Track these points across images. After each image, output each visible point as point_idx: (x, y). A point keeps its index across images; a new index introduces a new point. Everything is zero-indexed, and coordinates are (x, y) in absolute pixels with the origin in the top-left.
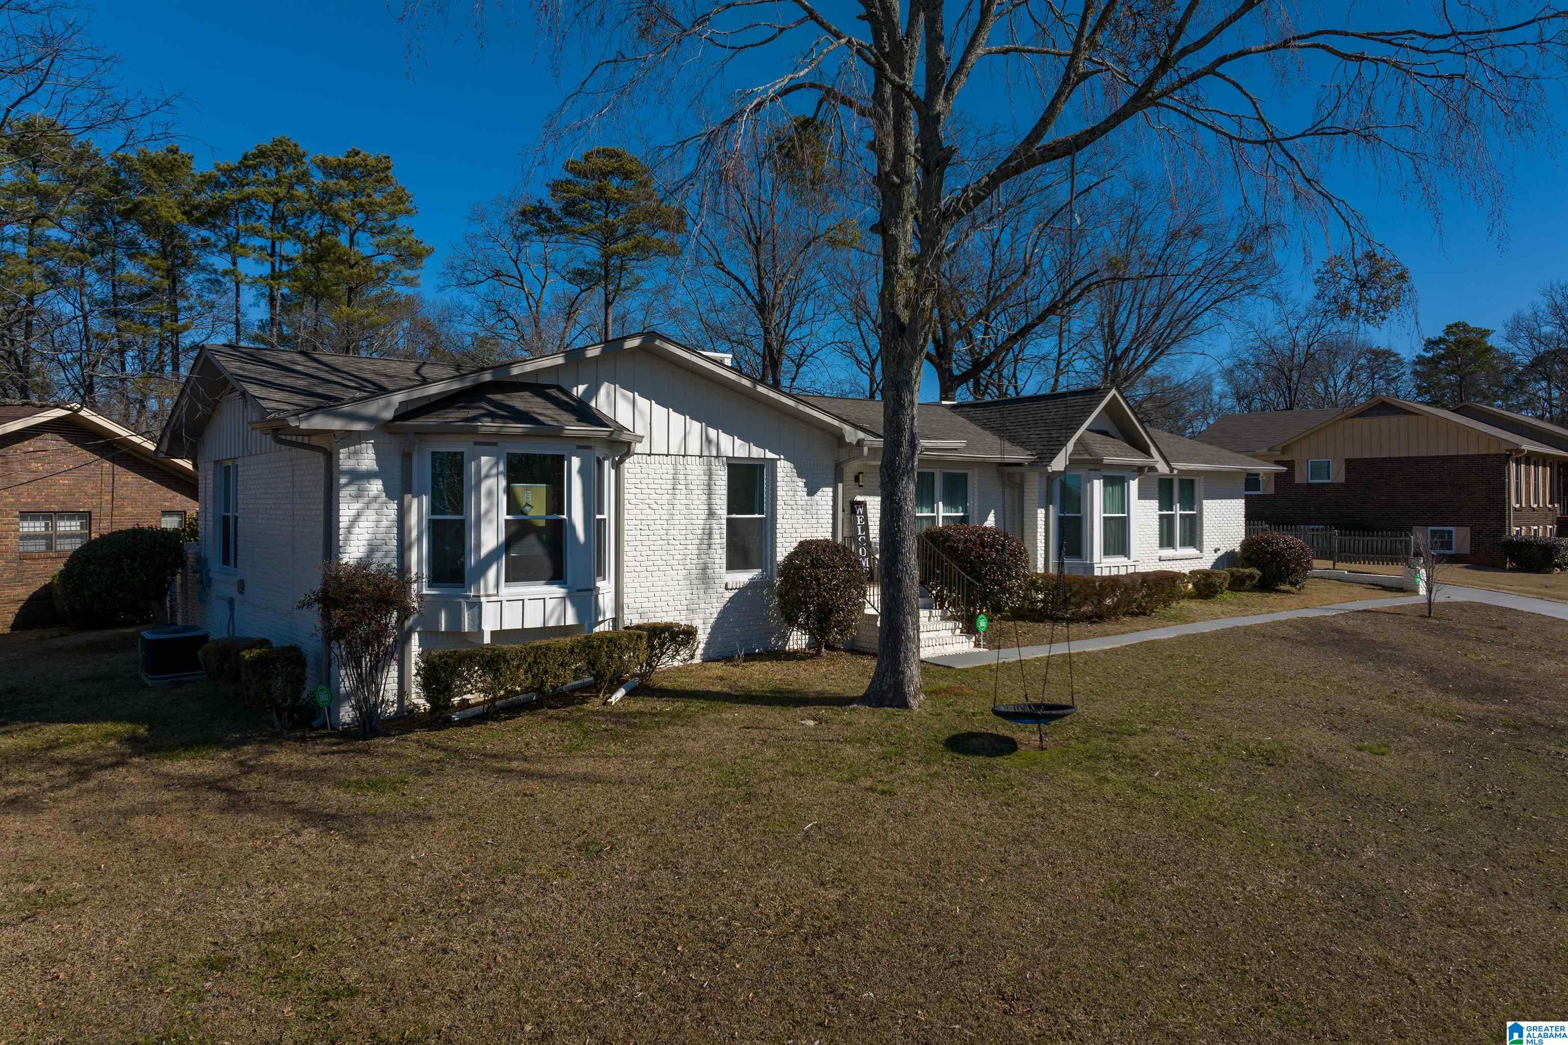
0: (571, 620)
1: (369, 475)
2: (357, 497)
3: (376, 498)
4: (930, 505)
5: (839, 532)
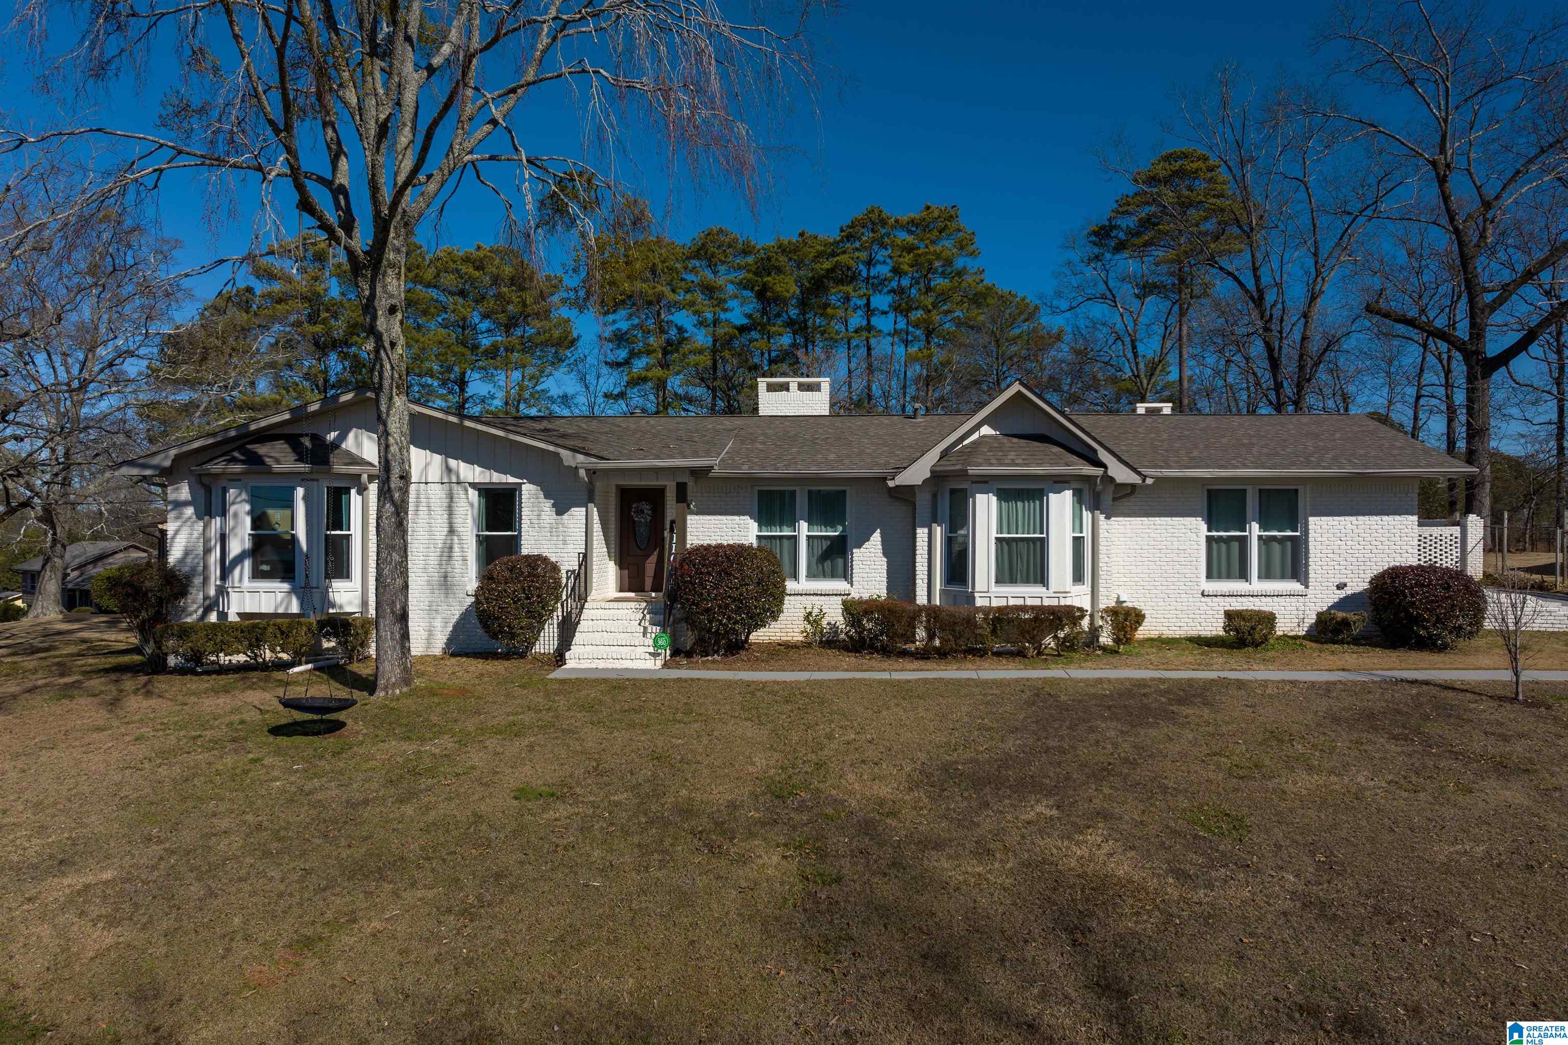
0: (295, 608)
1: (186, 504)
2: (177, 518)
3: (190, 518)
4: (792, 523)
5: (592, 549)
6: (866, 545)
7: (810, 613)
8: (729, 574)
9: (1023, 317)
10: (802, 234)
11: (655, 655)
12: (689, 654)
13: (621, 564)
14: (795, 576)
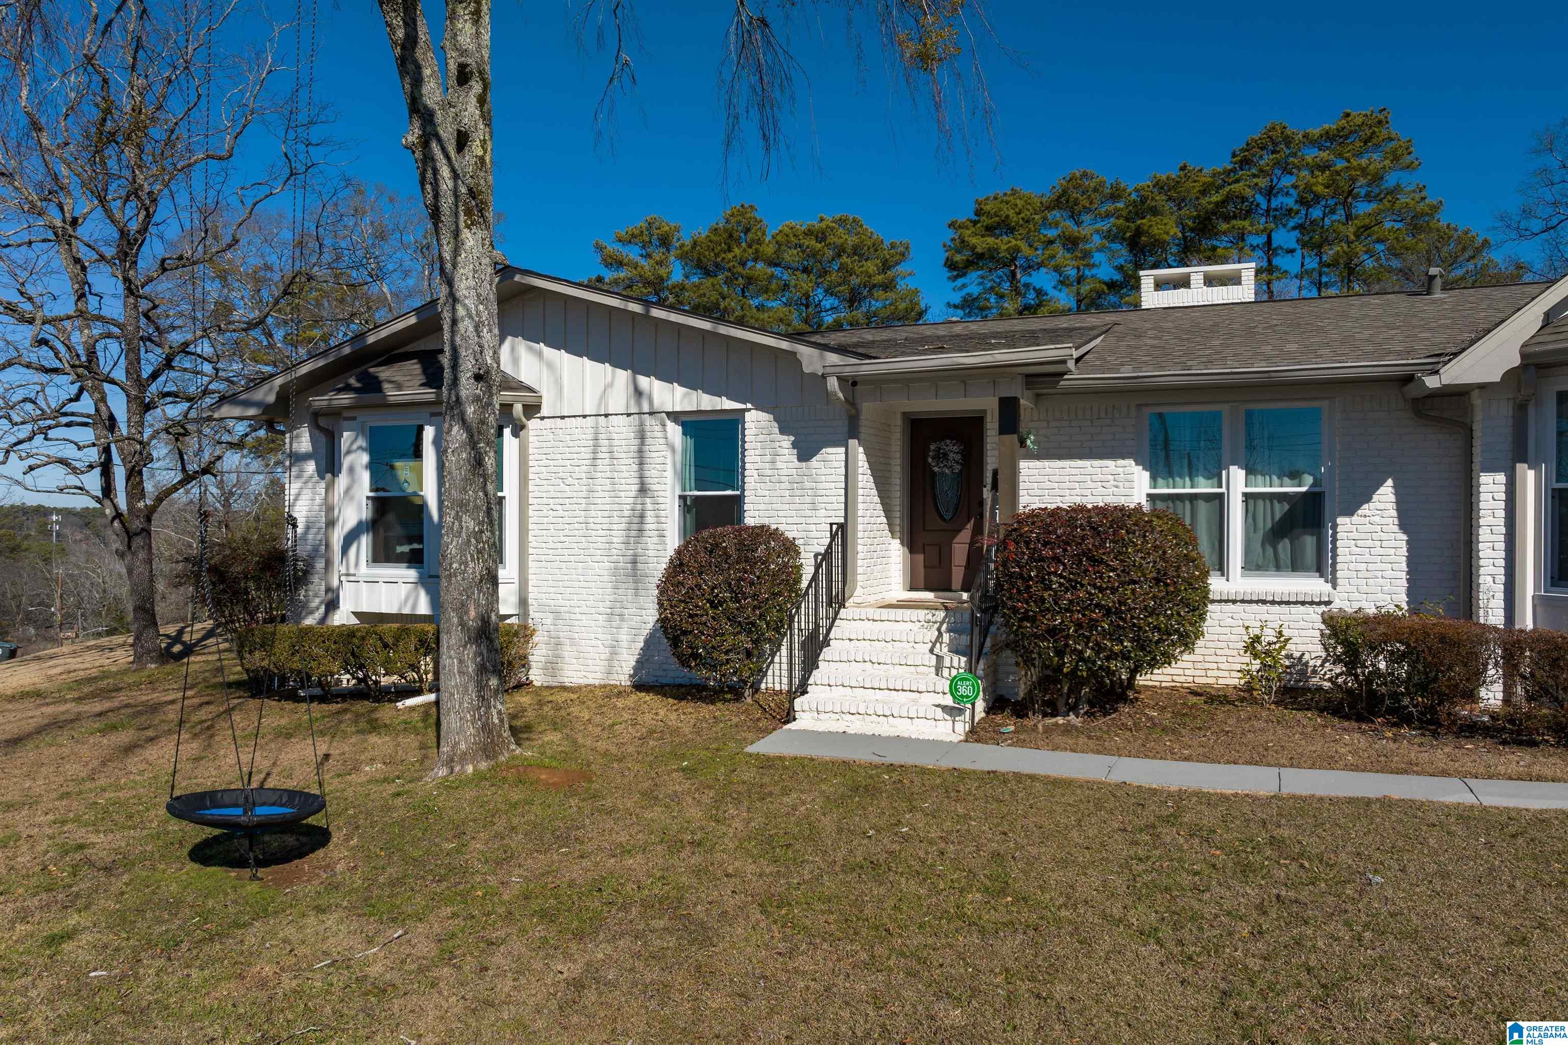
0: (423, 607)
1: (306, 457)
2: (298, 477)
3: (311, 477)
4: (1215, 475)
5: (855, 517)
6: (1365, 509)
7: (1257, 639)
8: (1096, 561)
9: (1467, 255)
10: (1183, 168)
11: (953, 712)
12: (1020, 710)
13: (912, 544)
14: (1222, 568)
